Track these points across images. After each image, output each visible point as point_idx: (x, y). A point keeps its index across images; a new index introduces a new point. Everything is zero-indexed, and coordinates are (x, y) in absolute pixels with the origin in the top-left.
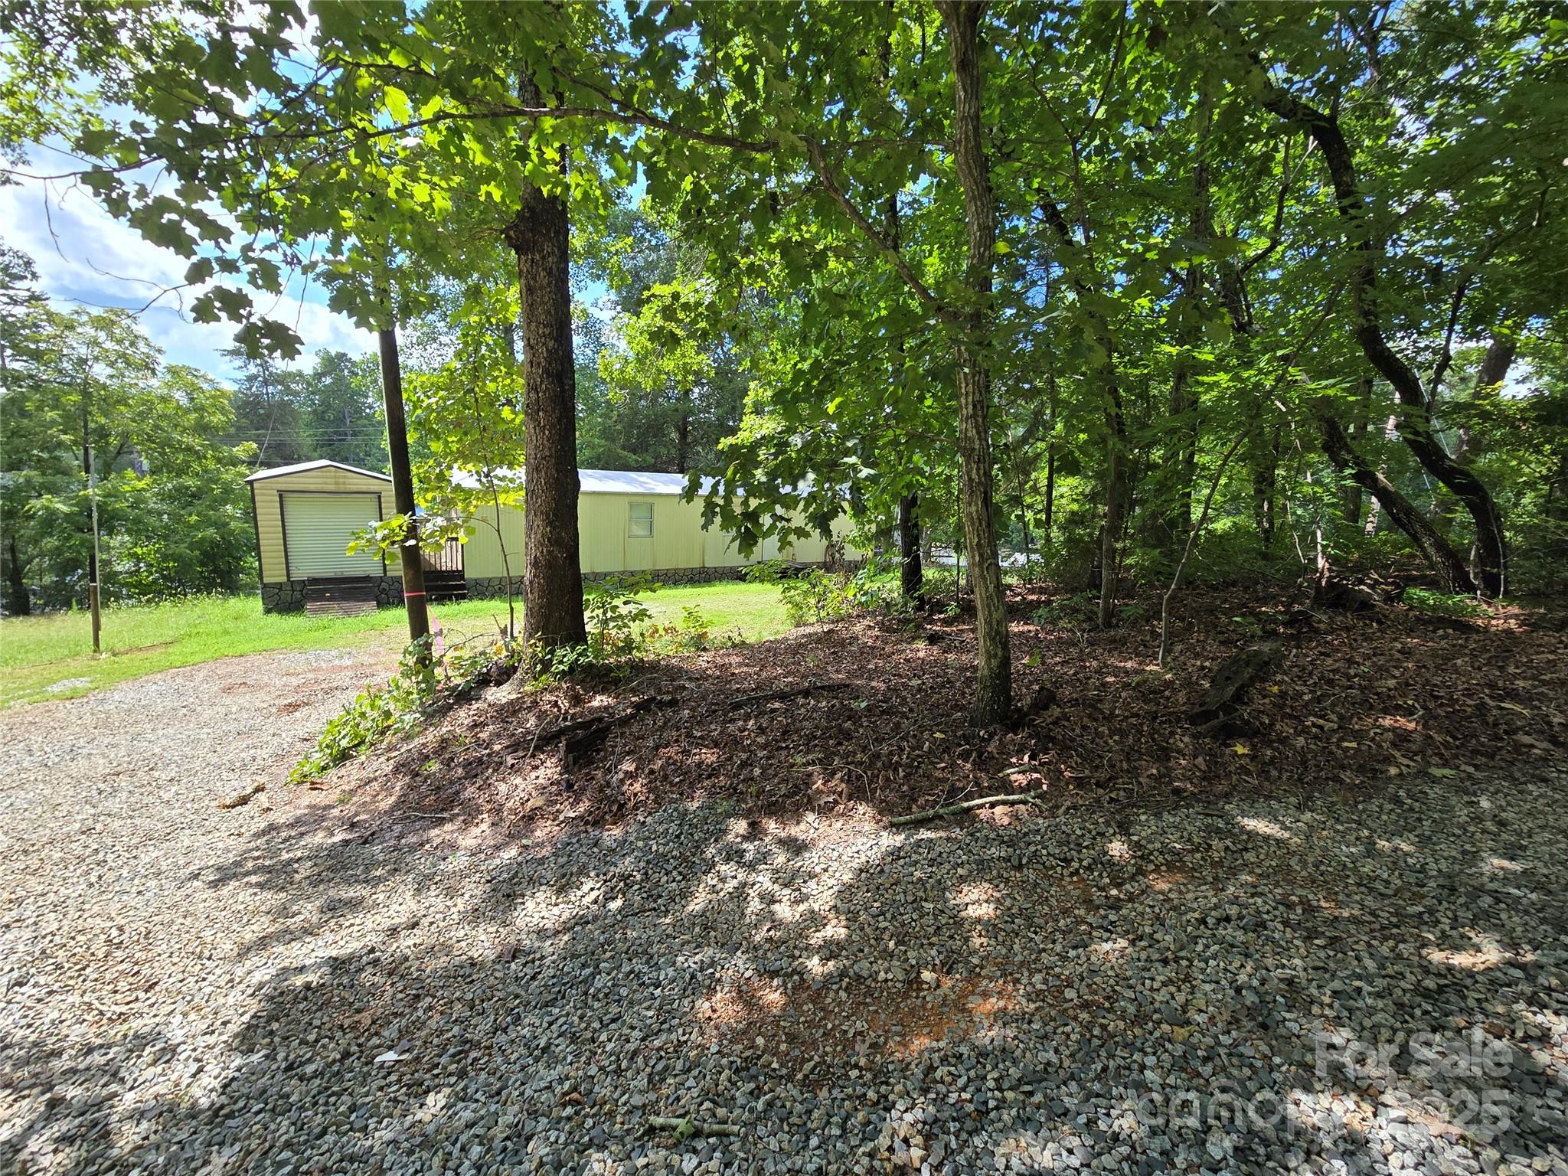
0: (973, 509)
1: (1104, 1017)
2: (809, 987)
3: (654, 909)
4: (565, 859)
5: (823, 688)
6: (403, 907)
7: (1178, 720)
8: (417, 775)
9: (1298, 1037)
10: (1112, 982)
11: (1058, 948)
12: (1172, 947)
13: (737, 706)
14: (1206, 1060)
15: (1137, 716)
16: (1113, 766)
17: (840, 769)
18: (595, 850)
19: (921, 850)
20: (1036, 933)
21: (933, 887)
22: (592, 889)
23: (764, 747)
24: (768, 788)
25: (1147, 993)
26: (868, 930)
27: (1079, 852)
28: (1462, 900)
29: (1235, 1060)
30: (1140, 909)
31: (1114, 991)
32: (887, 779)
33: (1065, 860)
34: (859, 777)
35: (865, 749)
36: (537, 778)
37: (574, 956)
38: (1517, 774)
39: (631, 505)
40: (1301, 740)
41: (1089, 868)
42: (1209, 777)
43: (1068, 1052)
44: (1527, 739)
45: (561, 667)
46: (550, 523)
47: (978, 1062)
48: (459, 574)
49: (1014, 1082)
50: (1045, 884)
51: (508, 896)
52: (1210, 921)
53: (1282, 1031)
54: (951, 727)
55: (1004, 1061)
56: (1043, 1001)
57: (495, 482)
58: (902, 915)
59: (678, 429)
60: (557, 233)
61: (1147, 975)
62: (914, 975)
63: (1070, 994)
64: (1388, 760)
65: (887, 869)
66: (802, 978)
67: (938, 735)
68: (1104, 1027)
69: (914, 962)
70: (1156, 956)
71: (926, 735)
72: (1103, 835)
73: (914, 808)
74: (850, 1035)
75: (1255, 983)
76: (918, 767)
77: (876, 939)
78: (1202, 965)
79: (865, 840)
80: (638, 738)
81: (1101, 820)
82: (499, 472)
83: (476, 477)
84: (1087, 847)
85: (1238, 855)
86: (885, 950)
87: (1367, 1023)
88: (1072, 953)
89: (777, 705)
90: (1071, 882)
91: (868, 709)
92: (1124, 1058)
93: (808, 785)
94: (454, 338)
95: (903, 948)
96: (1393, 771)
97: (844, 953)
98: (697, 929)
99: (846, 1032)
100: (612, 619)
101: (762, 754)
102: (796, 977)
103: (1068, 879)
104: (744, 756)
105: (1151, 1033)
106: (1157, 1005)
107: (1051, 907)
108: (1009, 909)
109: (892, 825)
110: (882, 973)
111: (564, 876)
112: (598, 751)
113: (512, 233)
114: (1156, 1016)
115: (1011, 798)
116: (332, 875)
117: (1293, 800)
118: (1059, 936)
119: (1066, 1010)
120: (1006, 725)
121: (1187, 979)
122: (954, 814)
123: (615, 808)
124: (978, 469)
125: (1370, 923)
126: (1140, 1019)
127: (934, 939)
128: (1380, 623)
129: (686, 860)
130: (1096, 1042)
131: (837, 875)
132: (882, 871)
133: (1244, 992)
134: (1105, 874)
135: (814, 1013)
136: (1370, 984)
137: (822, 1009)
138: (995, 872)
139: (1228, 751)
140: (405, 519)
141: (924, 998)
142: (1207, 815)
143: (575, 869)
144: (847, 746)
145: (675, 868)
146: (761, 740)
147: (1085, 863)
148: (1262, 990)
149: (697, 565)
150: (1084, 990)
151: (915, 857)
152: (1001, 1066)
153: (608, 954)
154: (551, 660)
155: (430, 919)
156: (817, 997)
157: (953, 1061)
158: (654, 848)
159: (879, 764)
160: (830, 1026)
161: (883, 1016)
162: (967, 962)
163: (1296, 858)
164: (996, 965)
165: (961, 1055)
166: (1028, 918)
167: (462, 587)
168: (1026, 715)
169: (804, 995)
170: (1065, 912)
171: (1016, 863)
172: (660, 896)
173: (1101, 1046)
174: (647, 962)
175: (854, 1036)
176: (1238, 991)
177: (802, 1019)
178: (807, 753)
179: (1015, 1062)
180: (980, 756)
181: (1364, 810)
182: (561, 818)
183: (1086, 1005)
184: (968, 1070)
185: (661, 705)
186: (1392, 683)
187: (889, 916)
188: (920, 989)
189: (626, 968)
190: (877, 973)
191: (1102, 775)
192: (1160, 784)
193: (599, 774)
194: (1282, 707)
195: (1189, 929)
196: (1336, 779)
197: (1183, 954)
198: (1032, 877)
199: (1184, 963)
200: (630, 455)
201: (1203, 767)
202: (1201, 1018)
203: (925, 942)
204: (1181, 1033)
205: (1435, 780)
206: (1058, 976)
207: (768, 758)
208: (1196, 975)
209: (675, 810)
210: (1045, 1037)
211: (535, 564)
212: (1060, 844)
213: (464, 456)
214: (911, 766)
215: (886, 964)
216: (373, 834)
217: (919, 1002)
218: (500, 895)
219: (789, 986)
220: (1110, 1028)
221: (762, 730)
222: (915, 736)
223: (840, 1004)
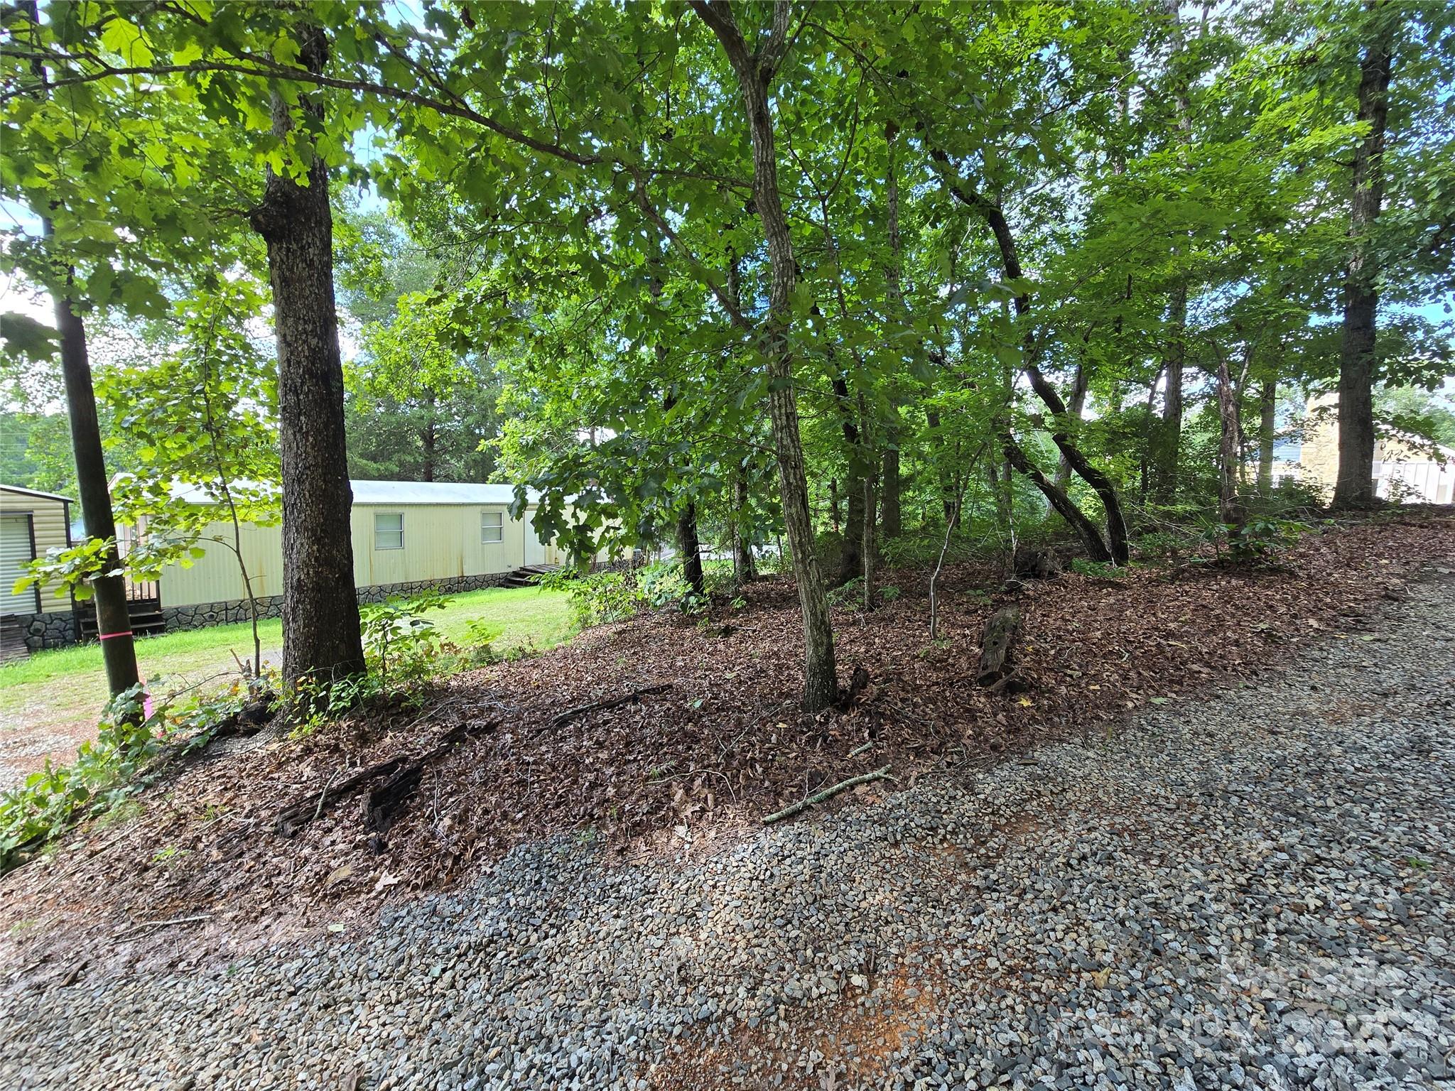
0: (793, 510)
1: (1033, 980)
2: (746, 1027)
3: (532, 977)
4: (396, 940)
5: (647, 691)
6: (163, 1063)
7: (971, 684)
8: (146, 869)
9: (1183, 954)
10: (1022, 942)
11: (961, 918)
12: (1054, 894)
13: (563, 722)
14: (1132, 998)
15: (937, 684)
16: (938, 732)
17: (698, 775)
18: (435, 919)
19: (802, 845)
20: (934, 907)
21: (827, 882)
22: (444, 971)
23: (610, 762)
24: (627, 807)
25: (1056, 944)
26: (780, 943)
27: (941, 818)
28: (1221, 803)
29: (1152, 992)
30: (1013, 863)
31: (1028, 950)
32: (747, 777)
33: (932, 829)
34: (719, 780)
35: (716, 750)
36: (333, 843)
37: (447, 1067)
38: (1202, 695)
39: (377, 516)
40: (1063, 690)
41: (953, 832)
42: (1013, 730)
43: (1022, 1027)
44: (1195, 667)
45: (342, 704)
46: (318, 541)
47: (950, 1063)
48: (155, 603)
49: (992, 1076)
50: (923, 856)
51: (327, 1006)
52: (1074, 862)
53: (1170, 953)
54: (790, 715)
55: (972, 1055)
56: (973, 977)
57: (233, 494)
58: (807, 918)
59: (423, 438)
60: (319, 223)
61: (1048, 926)
62: (845, 982)
63: (992, 963)
64: (1124, 696)
65: (776, 871)
66: (735, 1018)
67: (781, 725)
68: (1038, 990)
69: (839, 968)
70: (1046, 907)
71: (769, 727)
72: (954, 798)
73: (782, 803)
74: (810, 1071)
75: (1132, 913)
76: (773, 760)
77: (791, 951)
78: (1085, 905)
79: (745, 846)
80: (460, 774)
81: (948, 785)
82: (238, 484)
83: (204, 489)
84: (945, 813)
85: (1061, 797)
86: (805, 962)
87: (1222, 927)
88: (975, 921)
89: (607, 715)
90: (944, 849)
91: (703, 708)
92: (1070, 1018)
93: (670, 797)
94: (133, 332)
95: (821, 955)
96: (1130, 705)
97: (767, 976)
98: (595, 991)
99: (804, 1068)
100: (393, 641)
101: (609, 771)
102: (729, 1019)
103: (940, 847)
104: (591, 777)
105: (1078, 985)
106: (1069, 955)
107: (937, 878)
108: (903, 888)
109: (766, 824)
110: (814, 989)
111: (401, 961)
112: (412, 798)
113: (260, 217)
114: (1074, 967)
115: (866, 777)
116: (22, 1046)
117: (1076, 740)
118: (955, 906)
119: (996, 981)
120: (837, 707)
121: (1079, 922)
122: (820, 801)
123: (449, 863)
124: (795, 474)
125: (1175, 836)
126: (1063, 974)
127: (847, 937)
128: (1065, 587)
129: (556, 909)
130: (1040, 1008)
131: (728, 889)
132: (772, 875)
133: (1127, 923)
134: (968, 836)
135: (763, 1057)
136: (1207, 890)
137: (769, 1049)
138: (877, 854)
139: (1016, 705)
140: (103, 545)
141: (863, 1004)
142: (1026, 765)
143: (414, 950)
144: (697, 750)
145: (544, 920)
146: (604, 755)
147: (949, 828)
148: (1139, 917)
149: (455, 574)
150: (1003, 957)
151: (800, 854)
152: (972, 1061)
153: (493, 1052)
154: (326, 697)
155: (211, 1071)
156: (759, 1037)
157: (925, 1069)
158: (512, 902)
159: (735, 763)
160: (785, 1067)
161: (831, 1038)
162: (888, 955)
163: (1101, 791)
164: (913, 949)
165: (930, 1059)
166: (923, 894)
167: (158, 618)
168: (853, 695)
169: (745, 1038)
170: (951, 880)
171: (892, 840)
172: (535, 959)
173: (1045, 1011)
174: (548, 1049)
175: (815, 1071)
176: (1122, 923)
177: (754, 1068)
178: (659, 762)
179: (982, 1053)
180: (825, 740)
181: (1126, 741)
182: (379, 887)
183: (1011, 971)
184: (944, 1075)
185: (477, 732)
186: (1098, 634)
187: (796, 922)
188: (854, 997)
189: (521, 1064)
190: (810, 989)
191: (934, 741)
192: (980, 742)
193: (419, 824)
194: (1039, 663)
195: (1061, 874)
196: (1099, 718)
197: (1065, 899)
198: (910, 851)
199: (1070, 907)
200: (369, 463)
201: (1004, 722)
202: (1108, 958)
203: (840, 942)
204: (1101, 977)
205: (1158, 708)
206: (974, 947)
207: (618, 775)
208: (1084, 916)
209: (528, 851)
210: (995, 1017)
211: (299, 587)
212: (923, 814)
213: (190, 466)
214: (765, 760)
215: (814, 979)
216: (84, 967)
217: (860, 1010)
218: (314, 1008)
219: (726, 1031)
220: (1044, 990)
221: (600, 745)
222: (759, 729)
223: (785, 1036)
